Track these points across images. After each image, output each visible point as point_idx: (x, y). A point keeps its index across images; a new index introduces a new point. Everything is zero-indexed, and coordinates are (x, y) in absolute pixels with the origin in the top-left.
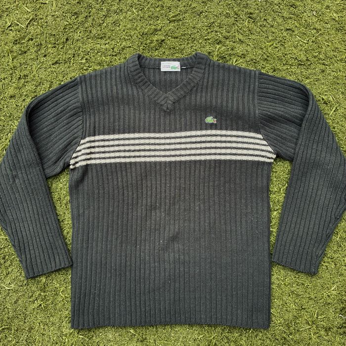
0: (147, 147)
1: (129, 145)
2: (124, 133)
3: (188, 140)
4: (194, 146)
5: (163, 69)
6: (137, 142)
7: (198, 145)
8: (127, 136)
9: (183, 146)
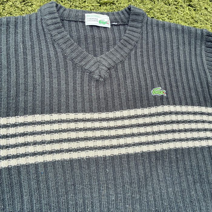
0: (73, 135)
1: (42, 133)
2: (34, 113)
3: (134, 121)
4: (142, 130)
5: (88, 23)
6: (56, 127)
7: (149, 129)
8: (38, 118)
9: (128, 131)
